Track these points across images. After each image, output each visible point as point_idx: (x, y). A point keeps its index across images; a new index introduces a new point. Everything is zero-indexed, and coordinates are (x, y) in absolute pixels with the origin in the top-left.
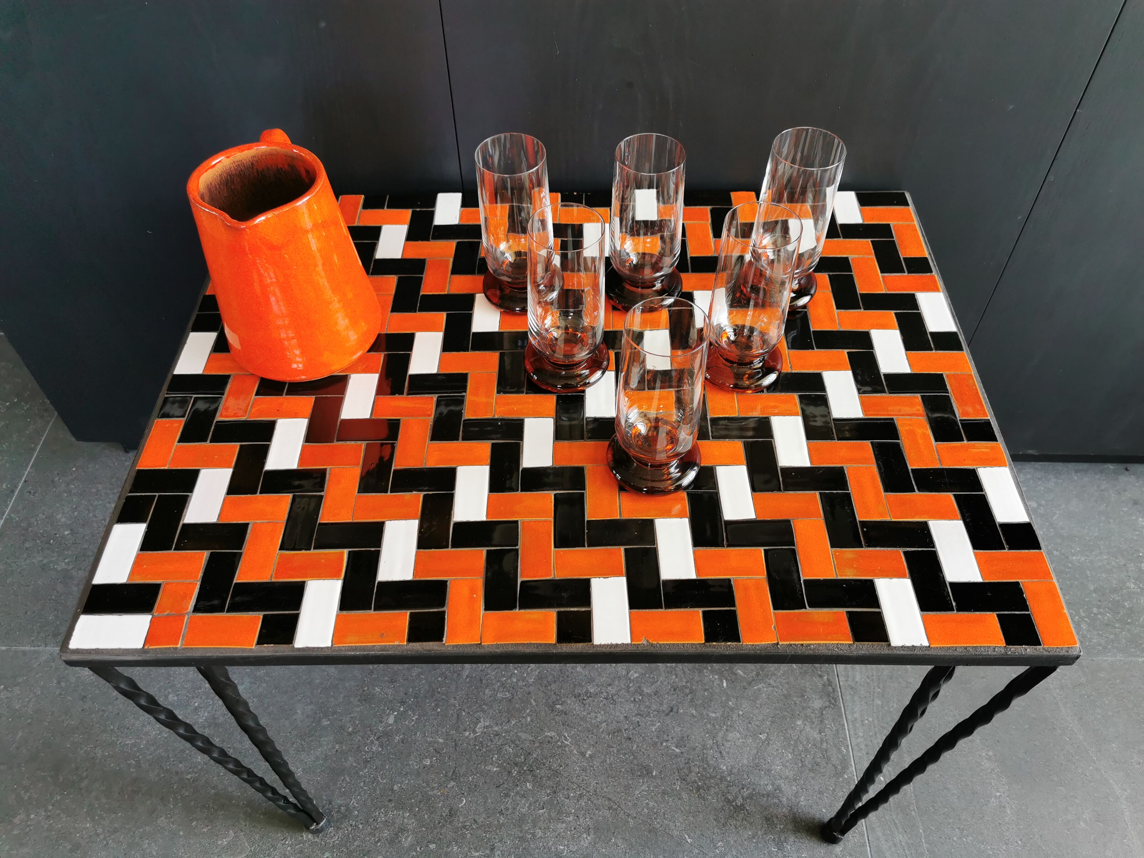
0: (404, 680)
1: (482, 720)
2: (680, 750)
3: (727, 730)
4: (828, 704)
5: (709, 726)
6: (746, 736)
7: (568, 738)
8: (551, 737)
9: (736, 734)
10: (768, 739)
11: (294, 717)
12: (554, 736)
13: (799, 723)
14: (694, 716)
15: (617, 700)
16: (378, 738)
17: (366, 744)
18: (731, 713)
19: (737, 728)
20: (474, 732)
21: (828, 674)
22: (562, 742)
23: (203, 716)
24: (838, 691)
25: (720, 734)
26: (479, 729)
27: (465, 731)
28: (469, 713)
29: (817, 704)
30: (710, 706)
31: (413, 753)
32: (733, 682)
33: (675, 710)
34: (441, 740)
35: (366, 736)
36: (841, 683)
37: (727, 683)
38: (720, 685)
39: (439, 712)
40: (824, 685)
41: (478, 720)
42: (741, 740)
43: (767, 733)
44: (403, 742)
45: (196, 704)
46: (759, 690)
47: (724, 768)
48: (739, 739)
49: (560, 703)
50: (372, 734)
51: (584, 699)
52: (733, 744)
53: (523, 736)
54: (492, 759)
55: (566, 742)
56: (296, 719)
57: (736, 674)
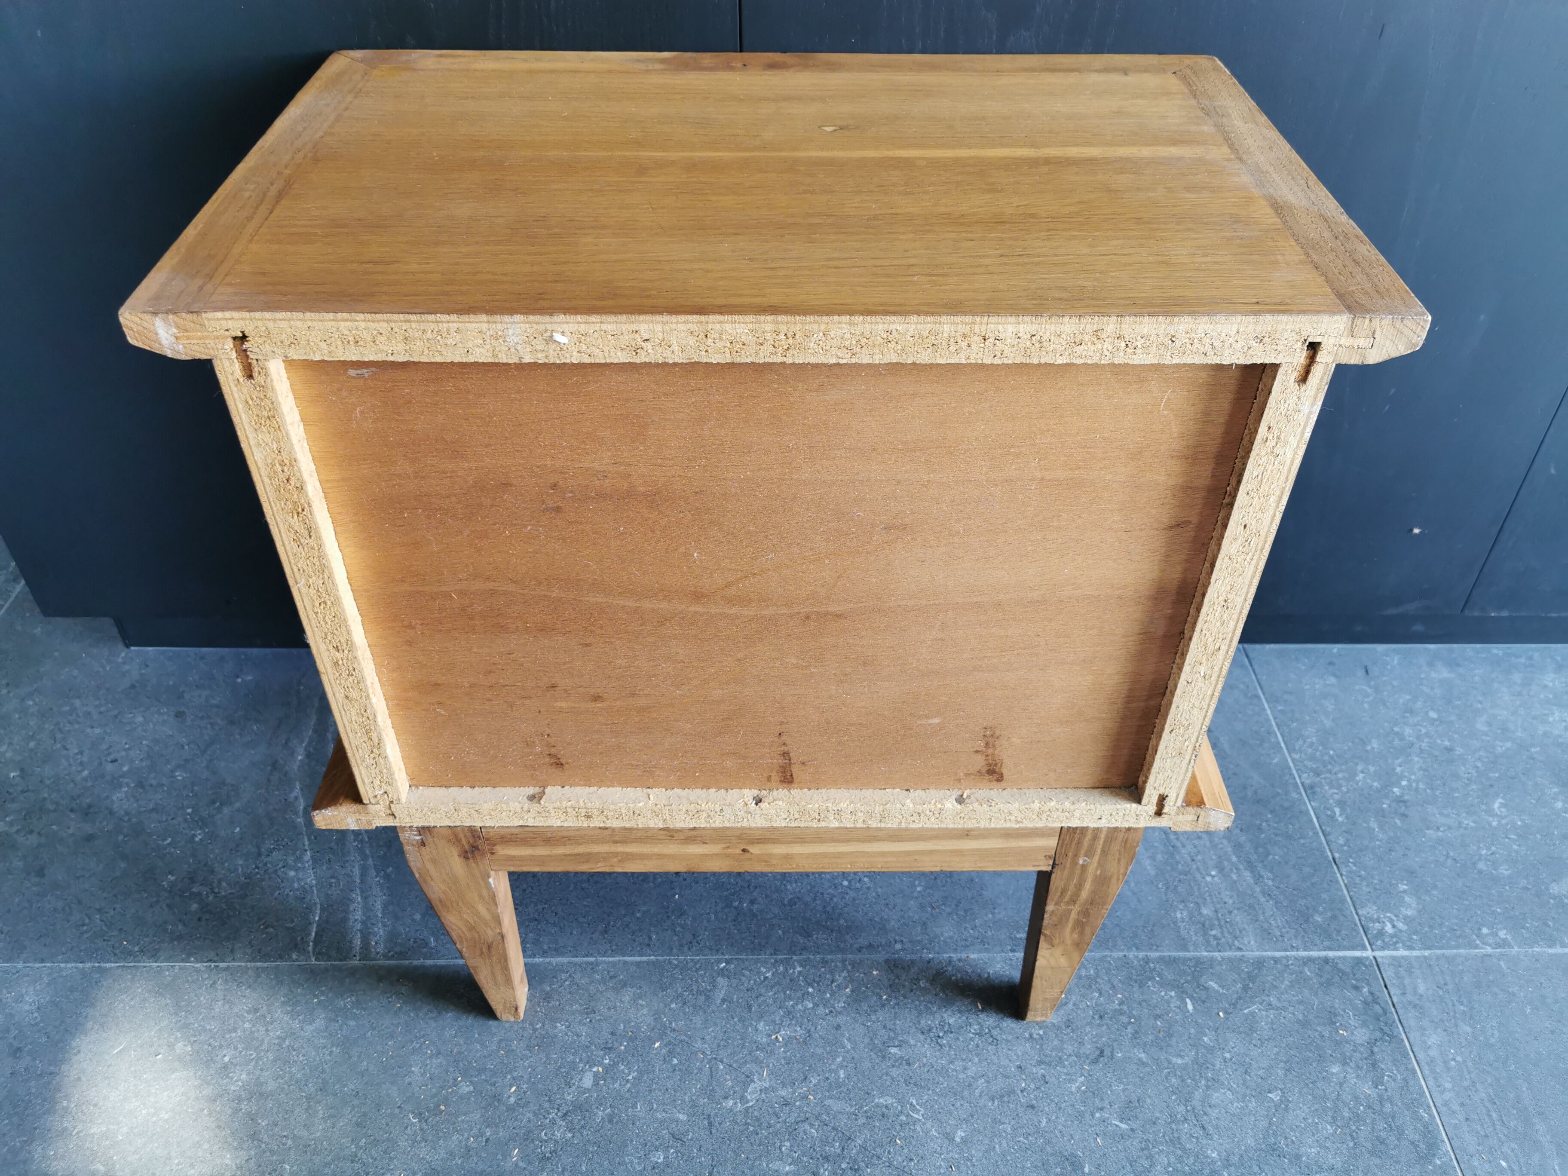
0: (609, 1009)
1: (756, 1078)
2: (1126, 1124)
3: (1208, 1087)
4: (1378, 1034)
5: (1174, 1080)
6: (1244, 1096)
7: (918, 1107)
8: (886, 1107)
9: (1225, 1093)
10: (1284, 1100)
11: (407, 1080)
12: (892, 1104)
13: (1335, 1069)
14: (1143, 1063)
15: (999, 1037)
16: (565, 1115)
17: (542, 1127)
18: (1209, 1056)
19: (1226, 1083)
20: (742, 1098)
21: (1368, 984)
22: (908, 1115)
23: (237, 1081)
24: (1392, 1013)
25: (1198, 1095)
26: (752, 1095)
27: (726, 1098)
28: (731, 1066)
29: (1361, 1035)
30: (1169, 1045)
31: (632, 1141)
32: (1204, 1002)
33: (1107, 1052)
34: (682, 1117)
35: (542, 1111)
36: (1395, 1000)
37: (1193, 1004)
38: (1183, 1007)
39: (676, 1065)
40: (1366, 1003)
41: (748, 1079)
42: (1235, 1104)
43: (1281, 1090)
44: (610, 1121)
45: (226, 1059)
46: (1252, 1014)
47: (1214, 1155)
48: (1232, 1103)
49: (897, 1043)
50: (553, 1108)
51: (939, 1037)
52: (1223, 1111)
53: (836, 1105)
54: (780, 1148)
55: (916, 1116)
56: (410, 1084)
57: (1206, 989)
